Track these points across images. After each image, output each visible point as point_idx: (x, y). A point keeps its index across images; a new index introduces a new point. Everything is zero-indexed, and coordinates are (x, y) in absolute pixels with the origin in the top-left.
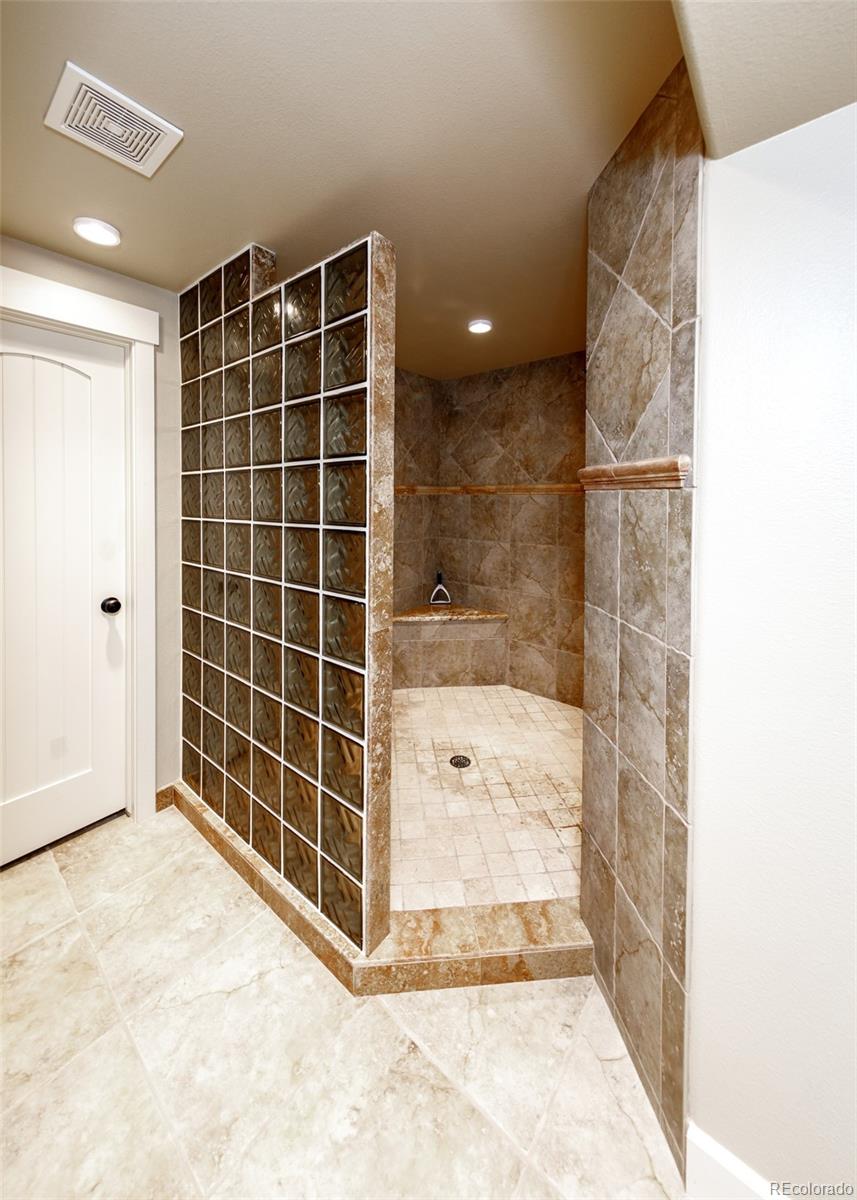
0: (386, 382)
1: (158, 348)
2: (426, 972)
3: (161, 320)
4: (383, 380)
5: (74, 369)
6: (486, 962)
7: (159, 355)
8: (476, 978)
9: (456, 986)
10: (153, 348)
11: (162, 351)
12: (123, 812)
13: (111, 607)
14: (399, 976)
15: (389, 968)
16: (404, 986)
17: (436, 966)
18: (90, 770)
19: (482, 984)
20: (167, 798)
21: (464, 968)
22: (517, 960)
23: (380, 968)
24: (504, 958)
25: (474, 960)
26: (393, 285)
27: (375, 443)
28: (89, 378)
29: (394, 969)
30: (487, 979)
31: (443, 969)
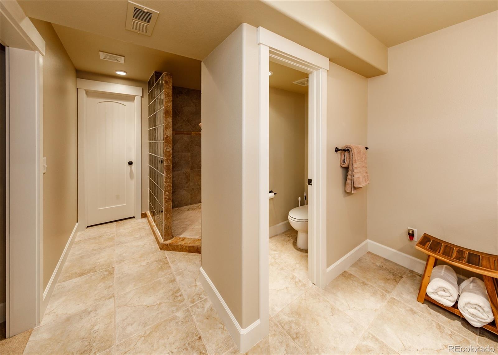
0: (169, 106)
1: (142, 97)
2: (176, 247)
3: (143, 89)
4: (168, 106)
5: (121, 104)
6: (189, 247)
7: (142, 98)
8: (187, 250)
9: (182, 252)
10: (140, 97)
11: (143, 97)
12: (134, 217)
13: (130, 163)
14: (170, 247)
15: (168, 244)
16: (171, 249)
17: (178, 246)
18: (125, 204)
19: (189, 252)
20: (144, 215)
21: (184, 247)
22: (197, 248)
23: (166, 244)
24: (194, 247)
25: (187, 246)
26: (171, 83)
27: (165, 121)
28: (125, 106)
29: (169, 245)
30: (190, 251)
31: (179, 247)
